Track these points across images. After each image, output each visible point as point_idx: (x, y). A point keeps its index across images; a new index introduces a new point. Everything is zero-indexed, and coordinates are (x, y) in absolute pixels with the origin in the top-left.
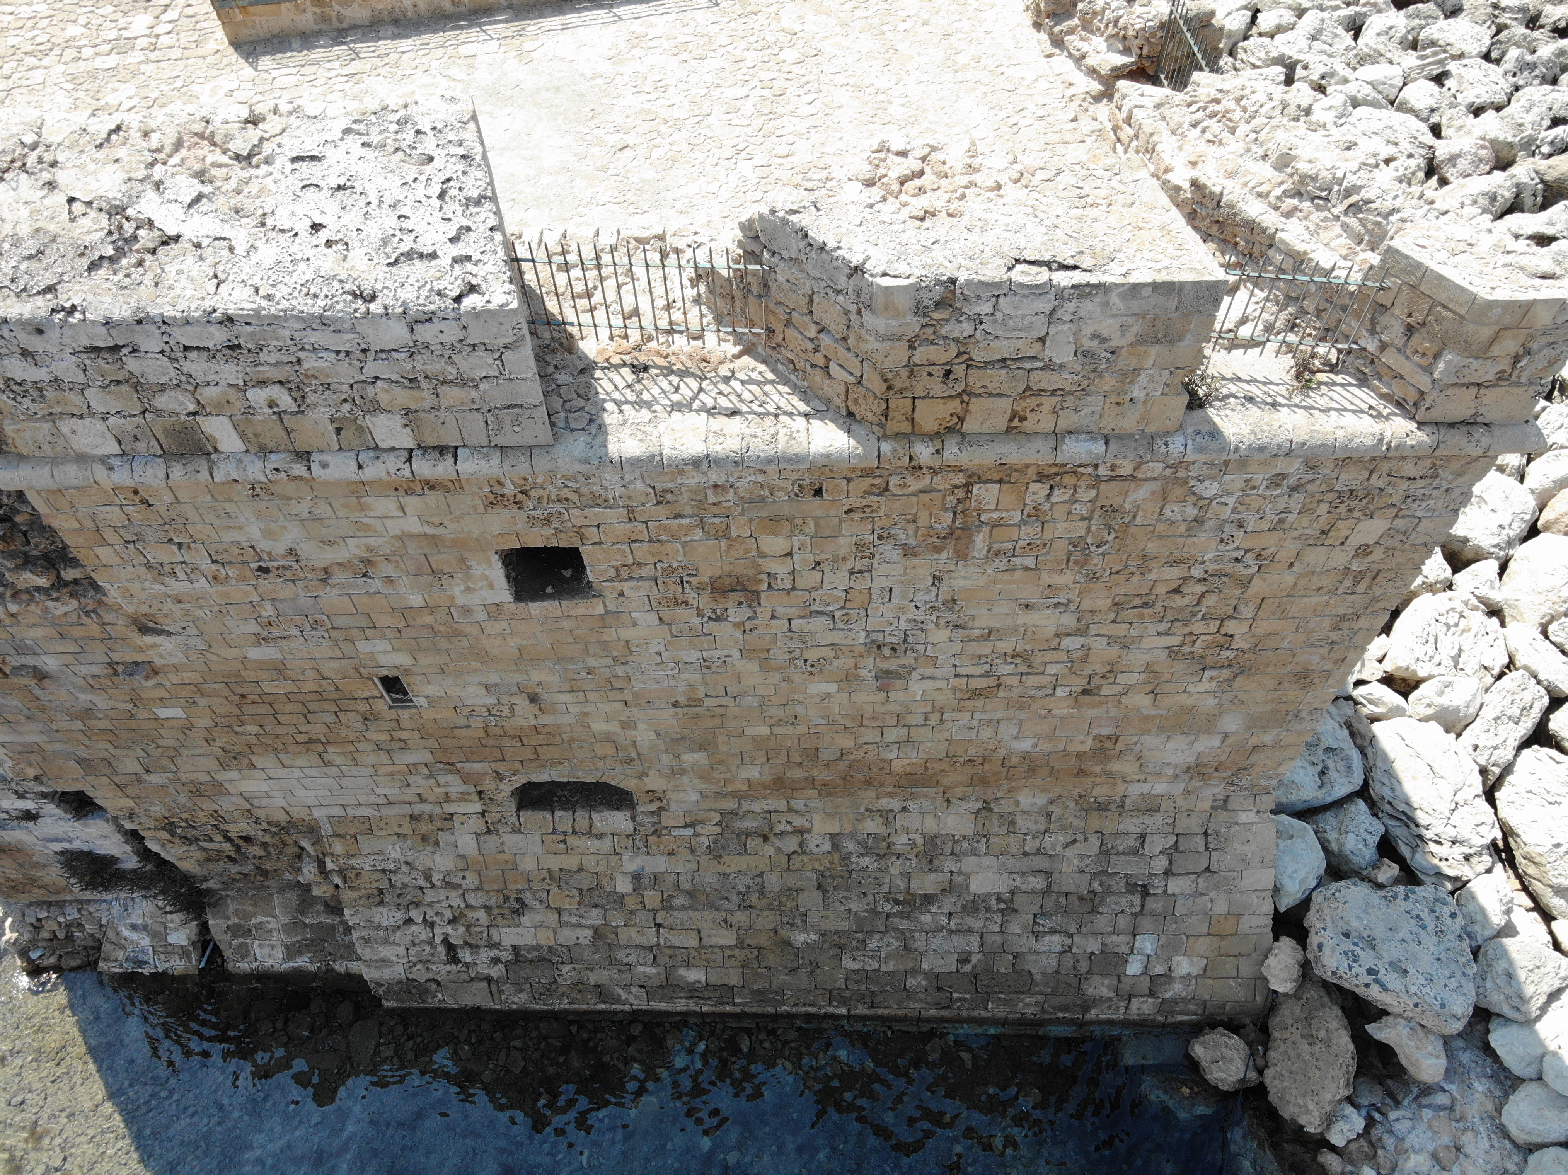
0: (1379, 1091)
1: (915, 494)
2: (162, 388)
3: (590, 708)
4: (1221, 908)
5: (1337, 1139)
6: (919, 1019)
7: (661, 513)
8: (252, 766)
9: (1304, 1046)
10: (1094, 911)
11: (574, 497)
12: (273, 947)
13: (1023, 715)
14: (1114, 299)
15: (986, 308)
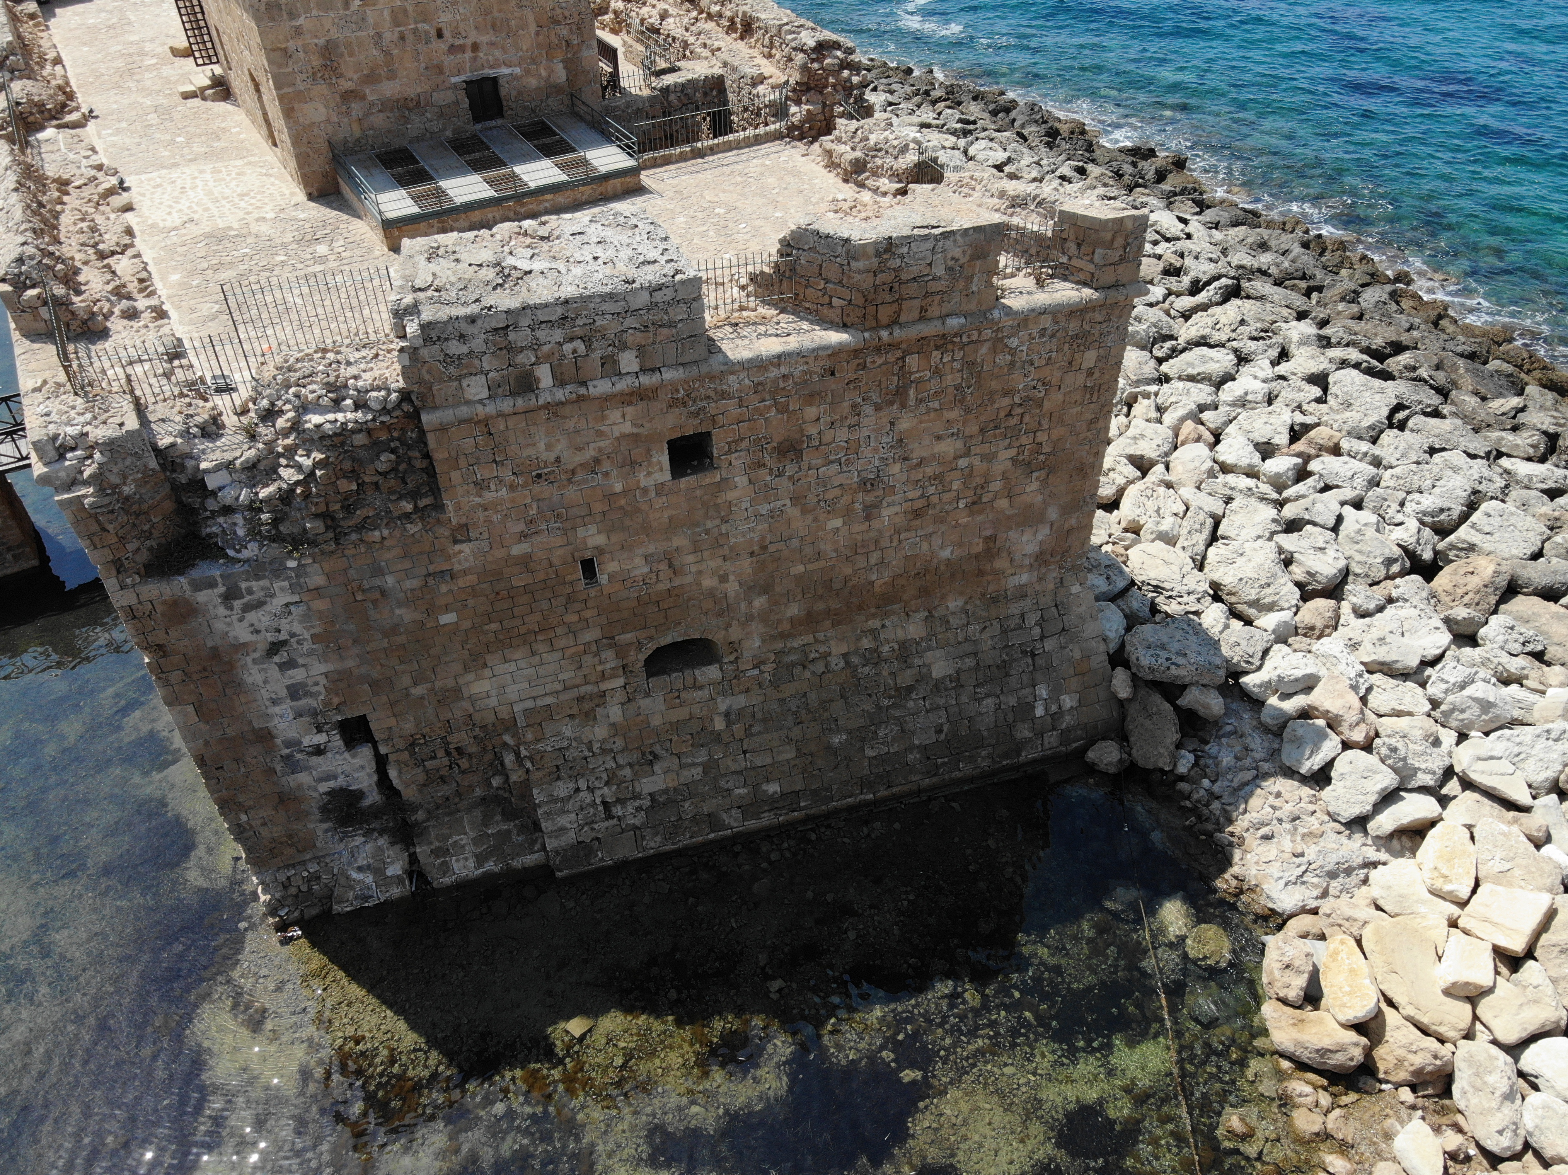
0: (1196, 740)
1: (880, 366)
2: (522, 349)
3: (703, 567)
4: (1077, 655)
5: (1183, 768)
6: (919, 791)
7: (757, 397)
8: (485, 665)
9: (1148, 723)
10: (1007, 675)
11: (712, 394)
12: (466, 859)
13: (943, 528)
14: (958, 238)
15: (905, 250)
